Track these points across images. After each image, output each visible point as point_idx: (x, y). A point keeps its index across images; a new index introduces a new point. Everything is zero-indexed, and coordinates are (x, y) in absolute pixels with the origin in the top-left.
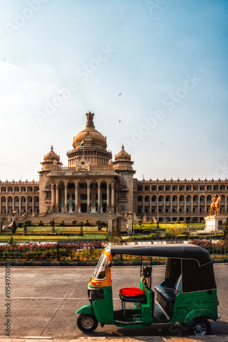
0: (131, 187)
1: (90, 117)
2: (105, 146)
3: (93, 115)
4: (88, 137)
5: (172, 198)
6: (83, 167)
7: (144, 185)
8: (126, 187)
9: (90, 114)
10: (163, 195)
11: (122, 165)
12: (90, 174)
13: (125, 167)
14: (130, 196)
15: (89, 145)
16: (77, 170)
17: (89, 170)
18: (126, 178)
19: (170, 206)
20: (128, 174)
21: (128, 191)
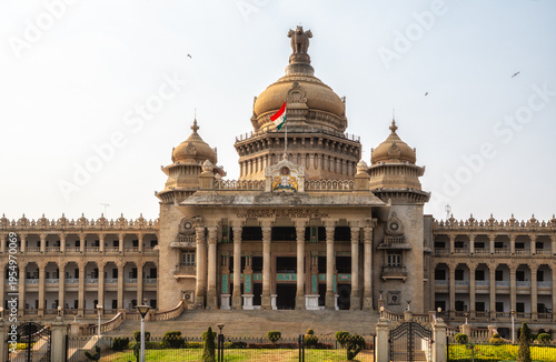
0: (416, 239)
1: (301, 39)
2: (342, 124)
3: (309, 34)
4: (297, 97)
5: (534, 272)
6: (285, 181)
7: (452, 235)
8: (402, 239)
9: (300, 32)
10: (508, 262)
11: (391, 176)
12: (304, 201)
13: (400, 183)
14: (415, 265)
15: (299, 121)
16: (268, 189)
17: (301, 190)
18: (402, 212)
19: (529, 296)
20: (410, 203)
21: (408, 250)
